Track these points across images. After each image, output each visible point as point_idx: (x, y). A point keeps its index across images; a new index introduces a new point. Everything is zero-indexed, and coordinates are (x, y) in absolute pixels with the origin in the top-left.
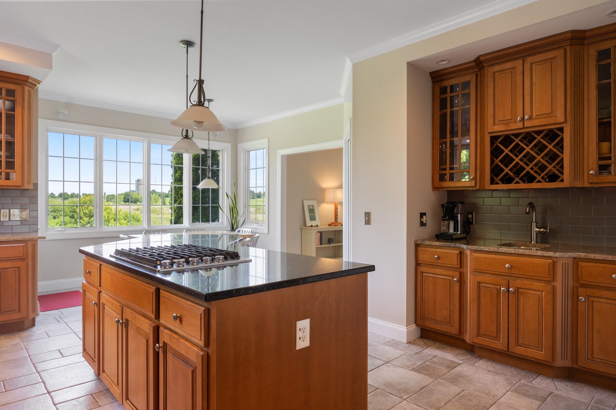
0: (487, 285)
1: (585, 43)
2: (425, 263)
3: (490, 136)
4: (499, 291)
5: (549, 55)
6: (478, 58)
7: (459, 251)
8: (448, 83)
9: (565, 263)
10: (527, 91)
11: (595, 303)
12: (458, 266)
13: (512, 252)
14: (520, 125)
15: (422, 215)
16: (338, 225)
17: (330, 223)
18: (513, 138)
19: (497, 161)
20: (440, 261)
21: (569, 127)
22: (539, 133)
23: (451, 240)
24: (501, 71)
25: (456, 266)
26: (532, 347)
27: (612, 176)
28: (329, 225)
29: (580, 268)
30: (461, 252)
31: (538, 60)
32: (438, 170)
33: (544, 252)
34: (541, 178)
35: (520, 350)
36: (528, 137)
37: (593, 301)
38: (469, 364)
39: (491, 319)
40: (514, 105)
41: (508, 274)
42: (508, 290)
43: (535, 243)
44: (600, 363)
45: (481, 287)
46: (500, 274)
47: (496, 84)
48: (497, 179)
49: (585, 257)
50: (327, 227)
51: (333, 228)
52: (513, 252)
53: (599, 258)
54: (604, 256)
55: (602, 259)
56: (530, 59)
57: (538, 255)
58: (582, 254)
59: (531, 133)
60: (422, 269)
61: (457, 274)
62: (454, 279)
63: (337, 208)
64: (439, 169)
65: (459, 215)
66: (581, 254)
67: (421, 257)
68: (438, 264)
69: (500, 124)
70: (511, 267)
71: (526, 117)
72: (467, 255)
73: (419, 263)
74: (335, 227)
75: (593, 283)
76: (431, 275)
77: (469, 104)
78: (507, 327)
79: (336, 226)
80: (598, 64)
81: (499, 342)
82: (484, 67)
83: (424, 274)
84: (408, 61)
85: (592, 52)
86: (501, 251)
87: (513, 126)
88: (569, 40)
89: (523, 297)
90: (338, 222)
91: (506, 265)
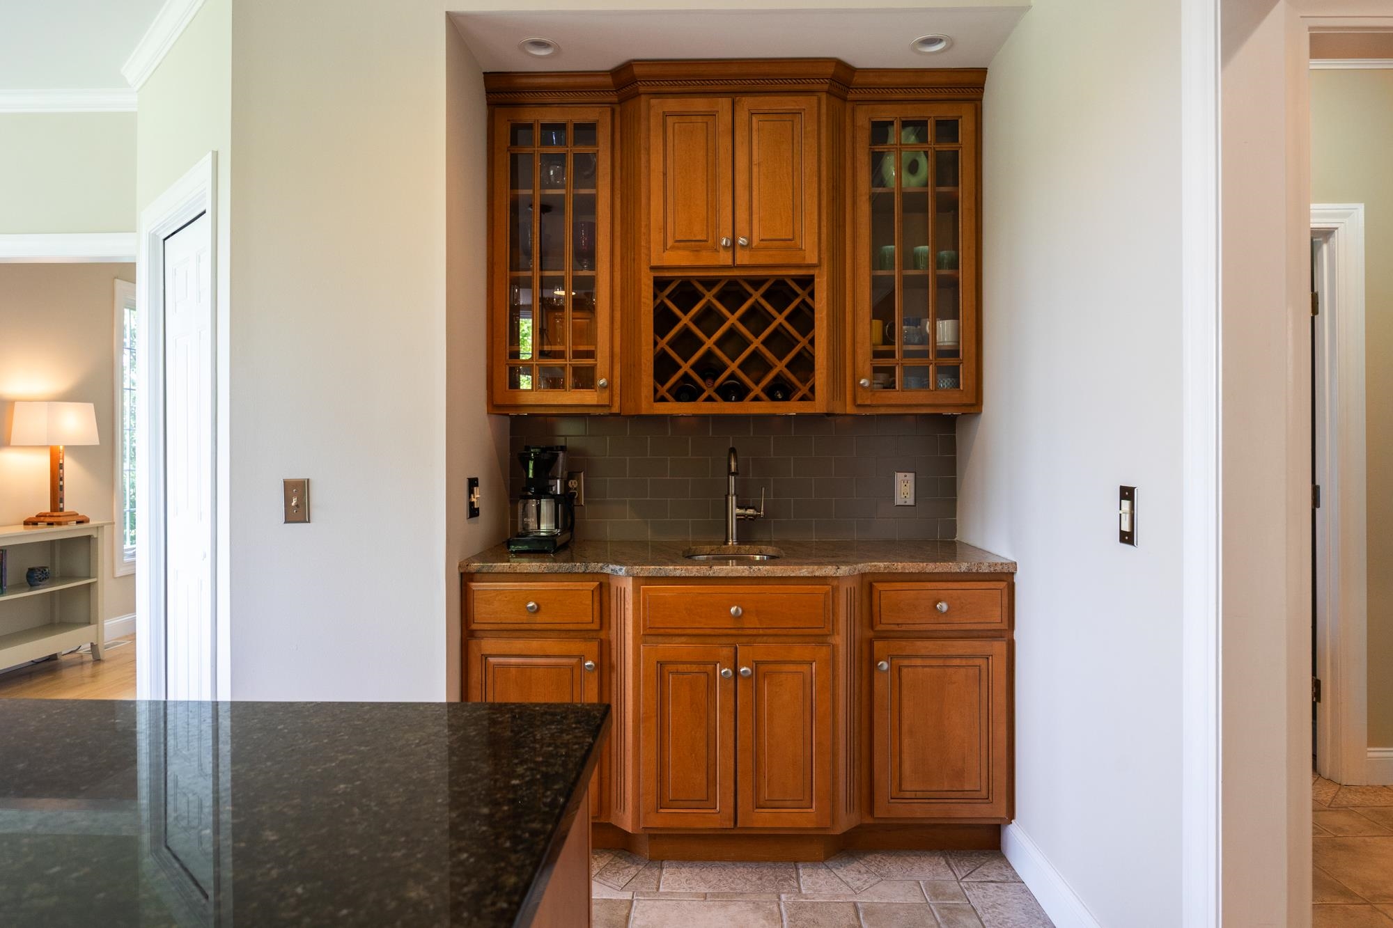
0: (681, 668)
1: (850, 97)
2: (495, 627)
3: (654, 277)
4: (711, 678)
5: (789, 103)
6: (628, 66)
7: (598, 583)
8: (531, 116)
9: (851, 589)
10: (741, 179)
11: (905, 671)
12: (596, 626)
13: (743, 575)
14: (725, 258)
15: (473, 483)
16: (66, 523)
17: (32, 515)
18: (700, 288)
19: (663, 343)
20: (539, 618)
21: (826, 278)
22: (756, 283)
23: (553, 553)
24: (681, 115)
25: (589, 627)
26: (788, 803)
27: (896, 393)
28: (26, 523)
29: (876, 596)
30: (601, 585)
31: (766, 108)
32: (508, 358)
33: (816, 567)
34: (762, 390)
35: (764, 819)
36: (733, 292)
37: (900, 666)
38: (647, 893)
39: (693, 755)
40: (712, 207)
41: (733, 632)
42: (736, 672)
43: (735, 543)
44: (916, 801)
45: (666, 674)
46: (713, 633)
47: (670, 144)
48: (663, 390)
49: (886, 571)
50: (21, 529)
51: (45, 533)
52: (746, 574)
53: (911, 570)
54: (921, 564)
55: (917, 571)
56: (747, 103)
57: (802, 575)
58: (881, 564)
59: (738, 280)
60: (489, 645)
61: (593, 647)
62: (586, 664)
63: (61, 466)
64: (508, 355)
65: (558, 481)
66: (879, 564)
67: (483, 613)
68: (534, 627)
69: (678, 248)
70: (743, 611)
71: (742, 241)
72: (621, 592)
73: (473, 631)
74: (55, 528)
75: (900, 626)
76: (513, 660)
77: (594, 186)
78: (733, 766)
79: (59, 524)
80: (873, 149)
81: (713, 811)
82: (639, 95)
83: (492, 660)
84: (452, 9)
85: (863, 118)
86: (716, 575)
87: (706, 259)
88: (827, 79)
89: (769, 684)
90: (66, 510)
91: (732, 610)
